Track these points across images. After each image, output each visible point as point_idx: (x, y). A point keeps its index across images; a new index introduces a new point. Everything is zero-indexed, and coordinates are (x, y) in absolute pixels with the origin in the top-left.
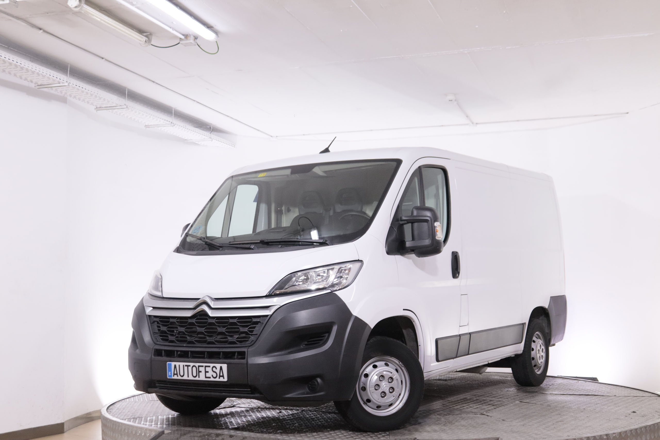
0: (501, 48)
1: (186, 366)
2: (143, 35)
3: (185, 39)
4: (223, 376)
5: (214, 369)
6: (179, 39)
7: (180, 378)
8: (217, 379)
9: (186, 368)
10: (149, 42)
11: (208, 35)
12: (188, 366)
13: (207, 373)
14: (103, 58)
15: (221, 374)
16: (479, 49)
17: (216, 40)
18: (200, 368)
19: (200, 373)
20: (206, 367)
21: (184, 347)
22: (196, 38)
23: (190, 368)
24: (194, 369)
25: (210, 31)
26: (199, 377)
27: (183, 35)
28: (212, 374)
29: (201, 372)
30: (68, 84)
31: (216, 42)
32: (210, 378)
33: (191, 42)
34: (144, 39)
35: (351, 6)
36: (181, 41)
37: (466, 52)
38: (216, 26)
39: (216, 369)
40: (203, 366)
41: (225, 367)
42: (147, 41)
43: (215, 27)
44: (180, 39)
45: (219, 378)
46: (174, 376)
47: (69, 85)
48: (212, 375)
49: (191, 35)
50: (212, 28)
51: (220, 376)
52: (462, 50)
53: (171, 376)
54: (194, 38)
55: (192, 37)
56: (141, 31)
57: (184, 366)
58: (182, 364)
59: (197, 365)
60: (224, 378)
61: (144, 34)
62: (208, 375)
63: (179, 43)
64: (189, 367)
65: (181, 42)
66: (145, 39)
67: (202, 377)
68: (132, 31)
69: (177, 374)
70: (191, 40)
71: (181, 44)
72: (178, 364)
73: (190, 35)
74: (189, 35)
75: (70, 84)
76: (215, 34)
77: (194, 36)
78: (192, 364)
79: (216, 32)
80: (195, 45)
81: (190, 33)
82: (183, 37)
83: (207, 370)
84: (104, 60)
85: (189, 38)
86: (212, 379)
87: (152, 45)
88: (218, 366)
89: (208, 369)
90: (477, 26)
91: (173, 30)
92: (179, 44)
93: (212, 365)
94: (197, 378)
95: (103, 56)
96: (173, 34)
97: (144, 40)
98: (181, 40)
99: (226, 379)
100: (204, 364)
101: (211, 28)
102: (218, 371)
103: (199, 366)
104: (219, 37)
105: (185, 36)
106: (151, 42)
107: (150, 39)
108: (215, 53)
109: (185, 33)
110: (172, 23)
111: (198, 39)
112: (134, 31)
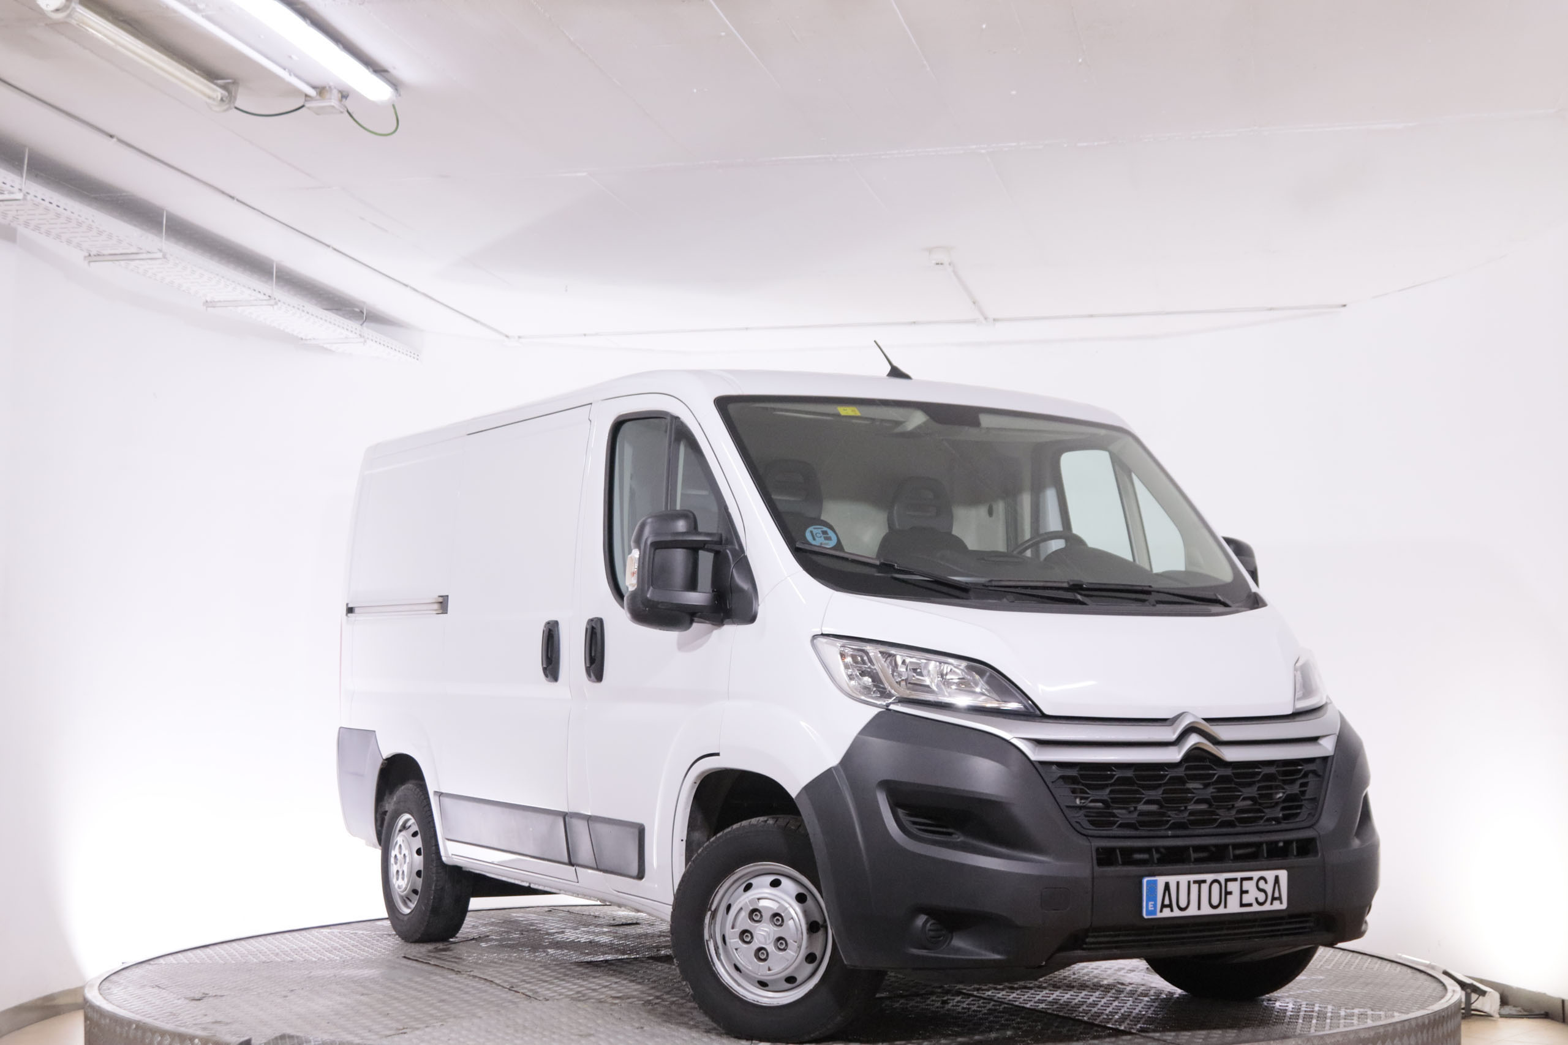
0: (1065, 145)
1: (1194, 882)
2: (216, 84)
3: (318, 97)
4: (1280, 899)
6: (304, 96)
8: (1267, 906)
10: (229, 102)
11: (375, 90)
12: (1199, 883)
14: (111, 136)
16: (1014, 144)
17: (393, 103)
18: (1229, 884)
22: (344, 95)
24: (1215, 889)
25: (381, 79)
27: (314, 87)
30: (24, 195)
31: (394, 106)
33: (333, 104)
34: (219, 93)
35: (723, 34)
36: (309, 101)
37: (983, 151)
38: (394, 68)
39: (1266, 882)
40: (1236, 880)
42: (224, 99)
43: (392, 71)
44: (306, 96)
45: (1271, 904)
47: (25, 199)
48: (1256, 899)
49: (333, 87)
50: (385, 74)
51: (1273, 899)
52: (974, 147)
54: (340, 95)
55: (335, 92)
56: (211, 75)
59: (1222, 877)
61: (220, 82)
63: (303, 106)
65: (307, 105)
66: (222, 94)
68: (189, 72)
70: (333, 101)
71: (309, 108)
73: (330, 87)
74: (328, 88)
75: (29, 197)
76: (392, 88)
77: (340, 92)
78: (1209, 878)
79: (395, 84)
80: (342, 112)
81: (331, 84)
82: (312, 92)
83: (1244, 889)
84: (115, 140)
85: (328, 96)
87: (236, 108)
88: (1271, 876)
90: (1014, 93)
91: (290, 75)
92: (305, 108)
95: (112, 132)
96: (289, 84)
97: (217, 97)
98: (309, 99)
99: (1284, 905)
100: (1239, 875)
101: (383, 73)
103: (1226, 881)
104: (400, 95)
105: (318, 90)
106: (234, 103)
107: (233, 94)
108: (389, 132)
109: (319, 82)
110: (290, 57)
111: (348, 99)
112: (194, 72)
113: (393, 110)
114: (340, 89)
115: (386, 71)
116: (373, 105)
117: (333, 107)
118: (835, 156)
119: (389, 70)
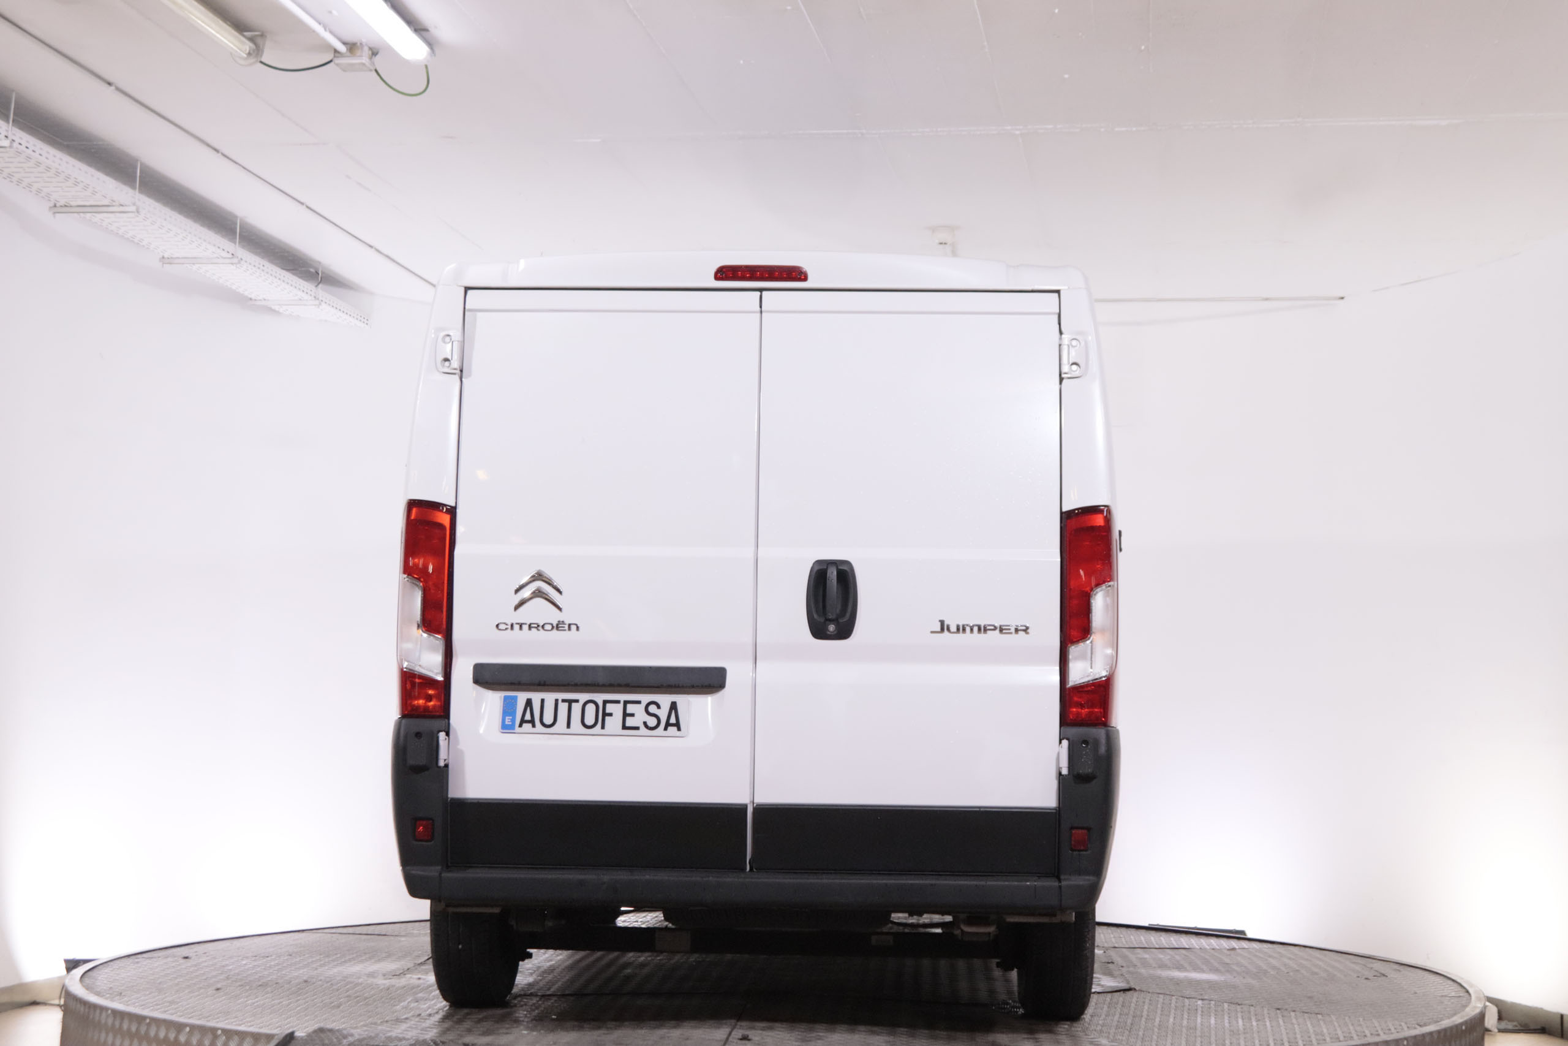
0: (1102, 130)
2: (244, 36)
3: (348, 54)
6: (333, 52)
10: (257, 54)
11: (412, 49)
14: (110, 84)
16: (1050, 127)
17: (426, 63)
22: (374, 53)
25: (419, 37)
27: (345, 43)
30: (11, 143)
31: (426, 67)
33: (364, 61)
34: (248, 46)
36: (338, 57)
37: (1018, 132)
38: (436, 27)
42: (251, 52)
43: (432, 30)
44: (336, 51)
47: (11, 147)
49: (364, 44)
50: (424, 33)
52: (1009, 128)
54: (370, 52)
55: (366, 49)
56: (239, 26)
61: (246, 34)
63: (331, 61)
65: (337, 61)
66: (250, 47)
68: (224, 25)
70: (364, 58)
71: (337, 65)
73: (361, 44)
74: (359, 44)
75: (15, 145)
76: (428, 47)
77: (370, 49)
79: (430, 43)
80: (371, 70)
81: (364, 40)
82: (342, 48)
84: (113, 88)
85: (358, 53)
87: (261, 62)
90: (1066, 76)
91: (325, 30)
92: (332, 64)
95: (111, 80)
96: (323, 39)
97: (246, 50)
98: (337, 55)
101: (422, 33)
104: (435, 55)
105: (349, 46)
106: (261, 56)
107: (261, 46)
108: (421, 90)
109: (349, 38)
110: (330, 12)
111: (377, 56)
112: (227, 24)
113: (425, 70)
114: (371, 46)
115: (426, 30)
116: (405, 63)
117: (364, 64)
118: (864, 131)
119: (430, 29)
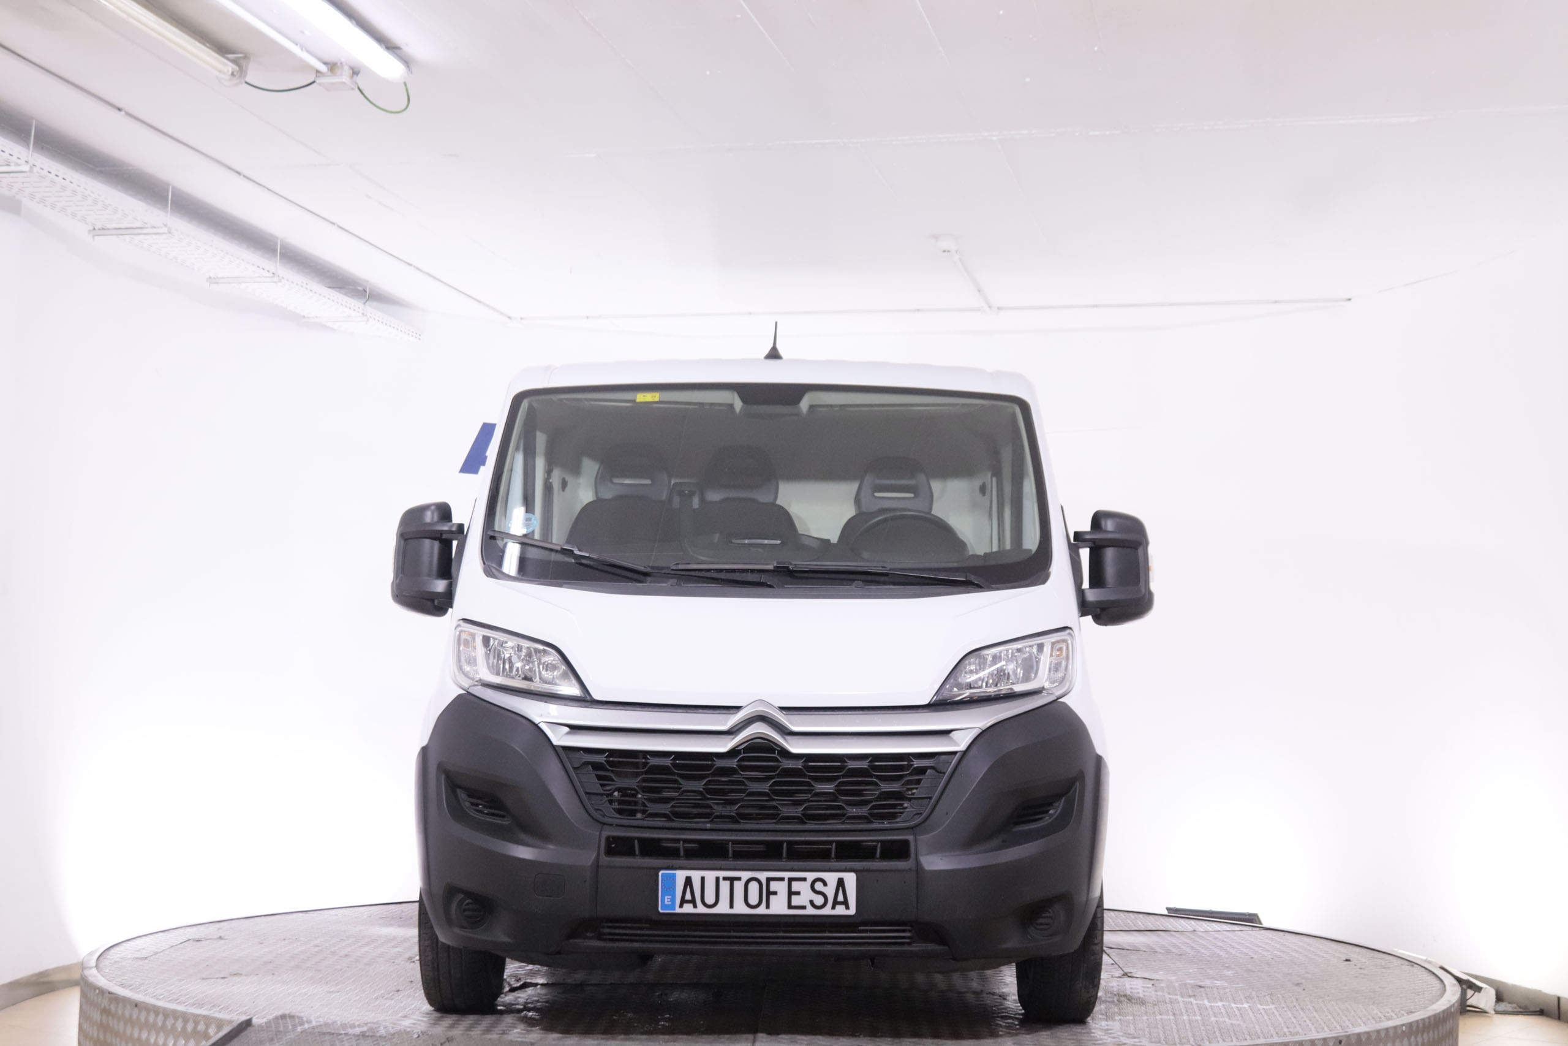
0: (1077, 134)
1: (725, 879)
2: (228, 59)
3: (329, 73)
4: (845, 903)
5: (819, 886)
6: (315, 71)
7: (701, 909)
8: (827, 911)
9: (725, 886)
10: (240, 77)
11: (387, 67)
12: (732, 880)
13: (794, 897)
14: (120, 109)
15: (840, 898)
16: (1025, 132)
17: (404, 81)
18: (772, 883)
19: (772, 897)
20: (791, 880)
21: (706, 830)
22: (355, 72)
23: (739, 887)
24: (754, 887)
25: (394, 56)
26: (768, 907)
27: (325, 63)
28: (811, 899)
29: (775, 893)
30: (31, 167)
31: (405, 84)
32: (804, 907)
33: (344, 80)
34: (230, 67)
35: (739, 16)
36: (319, 77)
37: (994, 138)
38: (406, 45)
39: (825, 884)
40: (782, 879)
41: (850, 879)
42: (235, 73)
43: (404, 47)
44: (318, 71)
46: (681, 906)
47: (31, 171)
49: (344, 63)
50: (398, 51)
51: (836, 903)
52: (985, 134)
53: (673, 906)
54: (351, 72)
55: (346, 68)
56: (222, 49)
57: (717, 879)
58: (710, 876)
60: (847, 908)
61: (231, 56)
62: (796, 900)
63: (314, 82)
64: (736, 883)
65: (318, 81)
66: (232, 68)
67: (778, 906)
68: (203, 47)
69: (693, 901)
70: (344, 77)
71: (320, 84)
72: (696, 875)
73: (341, 63)
74: (339, 64)
75: (35, 169)
76: (404, 65)
77: (352, 68)
78: (745, 875)
79: (407, 61)
80: (353, 89)
81: (343, 60)
82: (323, 68)
84: (123, 113)
85: (339, 72)
86: (810, 911)
87: (247, 83)
88: (832, 878)
89: (796, 886)
90: (1028, 80)
91: (302, 50)
92: (316, 84)
93: (811, 876)
94: (762, 910)
95: (121, 106)
96: (301, 60)
97: (228, 71)
98: (318, 74)
99: (852, 911)
100: (787, 875)
101: (396, 51)
102: (830, 891)
103: (769, 880)
104: (411, 73)
105: (329, 66)
106: (245, 77)
107: (244, 68)
108: (399, 110)
109: (330, 58)
110: (303, 32)
111: (359, 76)
112: (206, 46)
113: (404, 88)
114: (351, 66)
115: (398, 48)
116: (384, 81)
117: (344, 83)
118: (845, 140)
119: (402, 47)
